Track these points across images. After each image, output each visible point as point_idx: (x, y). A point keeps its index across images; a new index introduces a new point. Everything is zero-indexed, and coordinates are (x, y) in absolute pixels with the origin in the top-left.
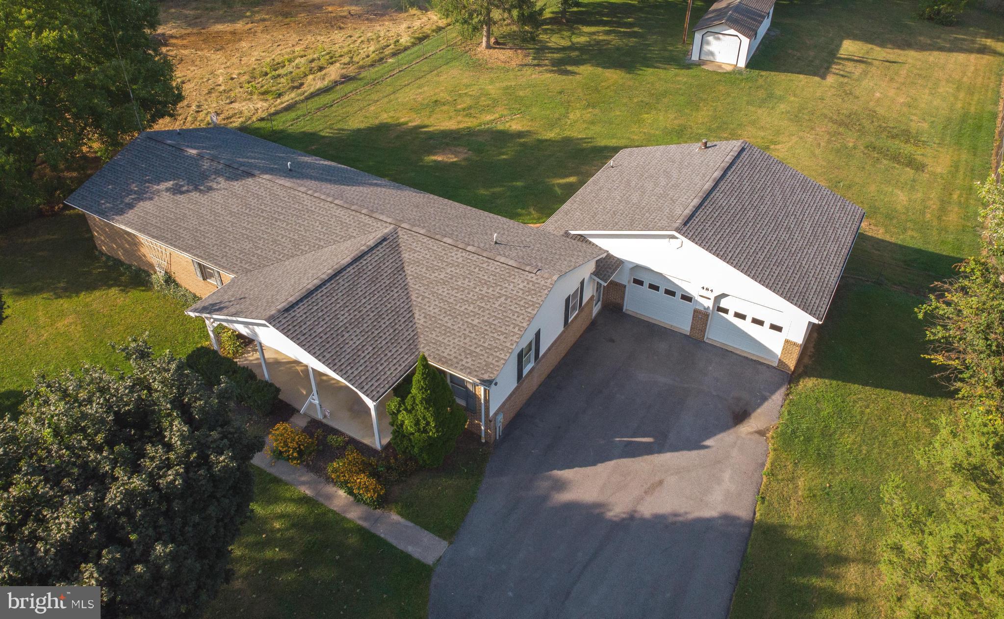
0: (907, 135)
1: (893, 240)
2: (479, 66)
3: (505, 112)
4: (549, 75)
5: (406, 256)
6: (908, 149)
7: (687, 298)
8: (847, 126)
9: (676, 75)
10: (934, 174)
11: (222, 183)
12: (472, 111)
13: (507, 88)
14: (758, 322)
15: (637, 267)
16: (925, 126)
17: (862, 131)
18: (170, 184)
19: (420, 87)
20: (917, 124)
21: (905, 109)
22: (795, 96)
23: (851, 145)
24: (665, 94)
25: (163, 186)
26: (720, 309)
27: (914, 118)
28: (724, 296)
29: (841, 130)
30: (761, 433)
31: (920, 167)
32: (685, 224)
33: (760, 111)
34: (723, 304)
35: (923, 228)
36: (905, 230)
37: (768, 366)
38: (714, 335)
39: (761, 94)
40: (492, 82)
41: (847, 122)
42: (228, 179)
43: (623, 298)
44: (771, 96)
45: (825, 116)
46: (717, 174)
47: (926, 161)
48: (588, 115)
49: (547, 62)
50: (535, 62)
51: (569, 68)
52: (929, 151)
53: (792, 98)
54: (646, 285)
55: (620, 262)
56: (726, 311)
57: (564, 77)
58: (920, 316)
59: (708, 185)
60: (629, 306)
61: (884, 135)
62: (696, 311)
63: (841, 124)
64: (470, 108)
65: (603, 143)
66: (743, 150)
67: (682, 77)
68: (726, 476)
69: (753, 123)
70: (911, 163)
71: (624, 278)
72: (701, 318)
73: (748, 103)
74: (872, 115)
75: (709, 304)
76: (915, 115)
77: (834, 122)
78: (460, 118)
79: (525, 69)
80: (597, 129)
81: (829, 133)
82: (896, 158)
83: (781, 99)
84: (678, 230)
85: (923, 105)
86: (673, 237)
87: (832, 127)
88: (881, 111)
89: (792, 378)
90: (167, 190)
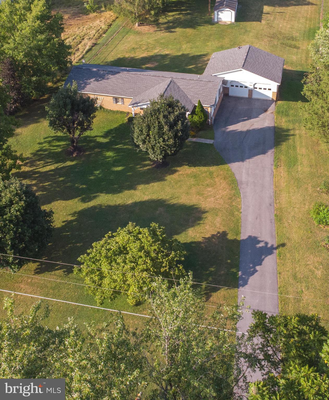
0: (293, 39)
1: (294, 70)
2: (138, 33)
3: (161, 49)
4: (167, 34)
5: (178, 84)
6: (293, 43)
7: (246, 87)
8: (273, 38)
9: (212, 28)
10: (303, 49)
11: (110, 76)
12: (149, 50)
13: (156, 40)
14: (265, 89)
15: (232, 81)
16: (298, 34)
17: (279, 39)
18: (94, 79)
19: (124, 44)
20: (295, 34)
21: (290, 30)
22: (254, 30)
23: (276, 44)
24: (211, 35)
25: (92, 80)
26: (255, 88)
27: (294, 32)
28: (256, 84)
29: (272, 39)
30: (272, 113)
31: (298, 48)
32: (243, 67)
33: (244, 37)
34: (256, 86)
35: (301, 65)
36: (297, 67)
37: (270, 100)
38: (255, 96)
39: (243, 31)
40: (148, 38)
41: (273, 37)
42: (112, 75)
43: (229, 91)
44: (246, 31)
45: (265, 35)
46: (246, 54)
47: (300, 46)
48: (189, 45)
49: (163, 29)
50: (159, 29)
51: (173, 30)
52: (300, 43)
53: (253, 31)
54: (235, 86)
55: (227, 81)
56: (256, 88)
57: (173, 34)
58: (303, 82)
59: (245, 57)
60: (231, 94)
61: (285, 39)
62: (249, 90)
63: (271, 37)
64: (147, 49)
65: (199, 54)
66: (250, 47)
67: (214, 28)
68: (267, 121)
69: (244, 41)
70: (295, 47)
71: (228, 85)
72: (251, 91)
73: (240, 35)
74: (280, 33)
75: (252, 87)
76: (294, 31)
77: (269, 37)
78: (146, 53)
79: (157, 32)
80: (194, 50)
81: (268, 41)
82: (290, 46)
83: (250, 31)
84: (242, 68)
85: (296, 27)
86: (241, 70)
87: (269, 39)
88: (283, 31)
89: (276, 101)
90: (94, 81)
